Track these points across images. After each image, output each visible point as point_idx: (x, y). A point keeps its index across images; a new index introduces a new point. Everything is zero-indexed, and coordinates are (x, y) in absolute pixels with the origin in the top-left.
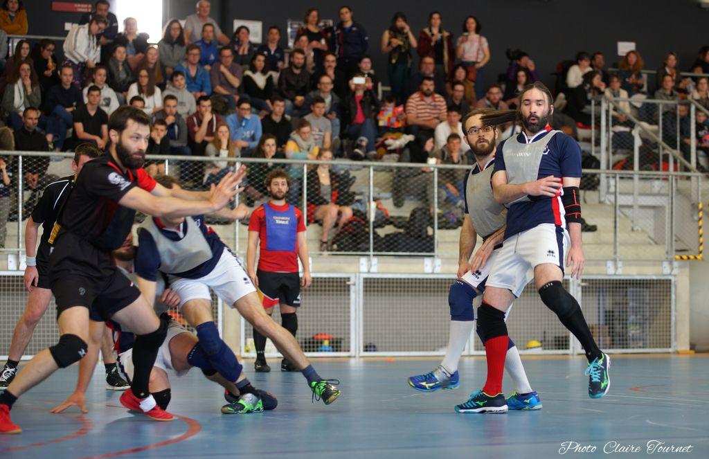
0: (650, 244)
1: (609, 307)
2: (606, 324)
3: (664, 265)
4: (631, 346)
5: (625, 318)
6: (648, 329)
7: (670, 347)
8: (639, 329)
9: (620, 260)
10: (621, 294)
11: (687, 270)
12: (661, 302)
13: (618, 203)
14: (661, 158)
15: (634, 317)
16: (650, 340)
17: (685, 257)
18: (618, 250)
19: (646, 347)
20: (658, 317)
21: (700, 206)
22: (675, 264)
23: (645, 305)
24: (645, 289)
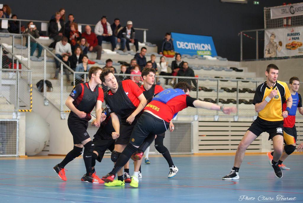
0: (7, 104)
3: (13, 114)
6: (5, 145)
7: (16, 154)
11: (25, 117)
12: (12, 132)
14: (13, 61)
16: (6, 150)
17: (23, 110)
19: (4, 154)
20: (10, 140)
21: (31, 86)
22: (19, 114)
23: (4, 134)
24: (4, 126)
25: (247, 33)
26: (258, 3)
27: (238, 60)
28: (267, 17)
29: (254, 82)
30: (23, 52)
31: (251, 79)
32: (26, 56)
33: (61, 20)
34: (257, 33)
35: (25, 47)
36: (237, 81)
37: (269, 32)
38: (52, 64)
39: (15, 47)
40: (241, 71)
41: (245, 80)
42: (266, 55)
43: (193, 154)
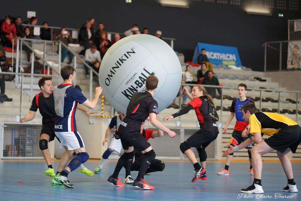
1: (17, 137)
2: (15, 145)
4: (27, 155)
5: (24, 142)
6: (35, 148)
8: (31, 147)
9: (23, 115)
10: (23, 131)
13: (23, 87)
14: (45, 67)
15: (29, 142)
16: (36, 153)
18: (22, 110)
19: (34, 156)
23: (34, 137)
24: (34, 129)
25: (271, 45)
26: (282, 15)
27: (262, 70)
28: (290, 29)
29: (276, 92)
30: (54, 58)
31: (273, 89)
32: (57, 62)
33: (91, 29)
34: (281, 44)
35: (56, 54)
36: (261, 91)
37: (292, 44)
38: (82, 71)
39: (46, 53)
40: (265, 81)
41: (268, 89)
42: (289, 66)
43: (217, 160)
